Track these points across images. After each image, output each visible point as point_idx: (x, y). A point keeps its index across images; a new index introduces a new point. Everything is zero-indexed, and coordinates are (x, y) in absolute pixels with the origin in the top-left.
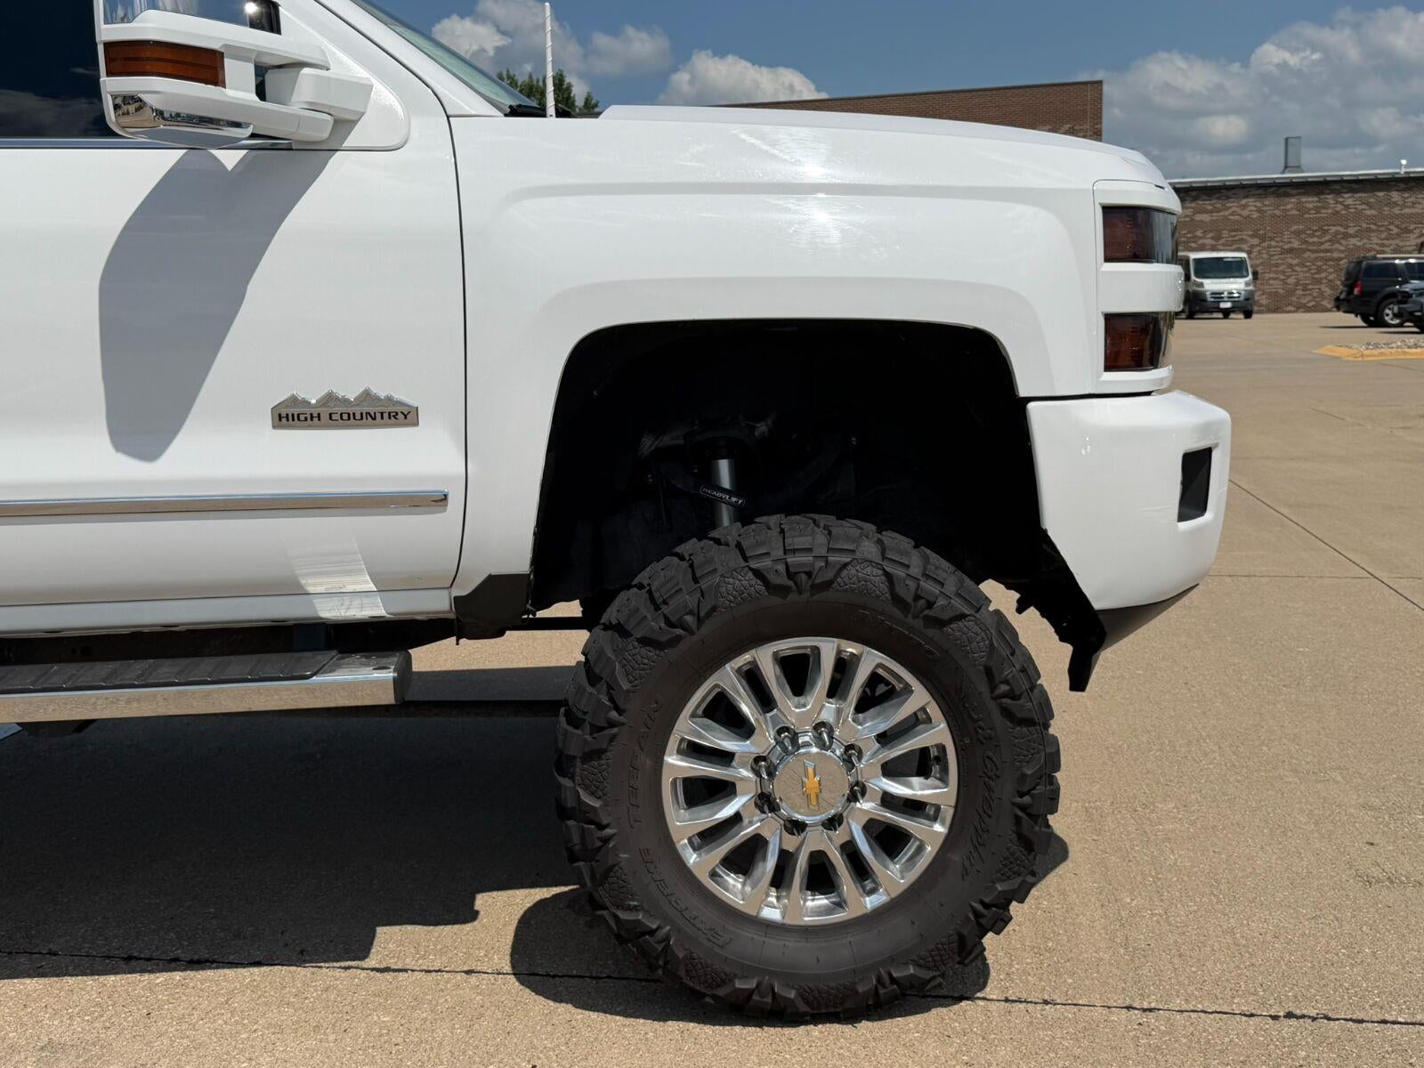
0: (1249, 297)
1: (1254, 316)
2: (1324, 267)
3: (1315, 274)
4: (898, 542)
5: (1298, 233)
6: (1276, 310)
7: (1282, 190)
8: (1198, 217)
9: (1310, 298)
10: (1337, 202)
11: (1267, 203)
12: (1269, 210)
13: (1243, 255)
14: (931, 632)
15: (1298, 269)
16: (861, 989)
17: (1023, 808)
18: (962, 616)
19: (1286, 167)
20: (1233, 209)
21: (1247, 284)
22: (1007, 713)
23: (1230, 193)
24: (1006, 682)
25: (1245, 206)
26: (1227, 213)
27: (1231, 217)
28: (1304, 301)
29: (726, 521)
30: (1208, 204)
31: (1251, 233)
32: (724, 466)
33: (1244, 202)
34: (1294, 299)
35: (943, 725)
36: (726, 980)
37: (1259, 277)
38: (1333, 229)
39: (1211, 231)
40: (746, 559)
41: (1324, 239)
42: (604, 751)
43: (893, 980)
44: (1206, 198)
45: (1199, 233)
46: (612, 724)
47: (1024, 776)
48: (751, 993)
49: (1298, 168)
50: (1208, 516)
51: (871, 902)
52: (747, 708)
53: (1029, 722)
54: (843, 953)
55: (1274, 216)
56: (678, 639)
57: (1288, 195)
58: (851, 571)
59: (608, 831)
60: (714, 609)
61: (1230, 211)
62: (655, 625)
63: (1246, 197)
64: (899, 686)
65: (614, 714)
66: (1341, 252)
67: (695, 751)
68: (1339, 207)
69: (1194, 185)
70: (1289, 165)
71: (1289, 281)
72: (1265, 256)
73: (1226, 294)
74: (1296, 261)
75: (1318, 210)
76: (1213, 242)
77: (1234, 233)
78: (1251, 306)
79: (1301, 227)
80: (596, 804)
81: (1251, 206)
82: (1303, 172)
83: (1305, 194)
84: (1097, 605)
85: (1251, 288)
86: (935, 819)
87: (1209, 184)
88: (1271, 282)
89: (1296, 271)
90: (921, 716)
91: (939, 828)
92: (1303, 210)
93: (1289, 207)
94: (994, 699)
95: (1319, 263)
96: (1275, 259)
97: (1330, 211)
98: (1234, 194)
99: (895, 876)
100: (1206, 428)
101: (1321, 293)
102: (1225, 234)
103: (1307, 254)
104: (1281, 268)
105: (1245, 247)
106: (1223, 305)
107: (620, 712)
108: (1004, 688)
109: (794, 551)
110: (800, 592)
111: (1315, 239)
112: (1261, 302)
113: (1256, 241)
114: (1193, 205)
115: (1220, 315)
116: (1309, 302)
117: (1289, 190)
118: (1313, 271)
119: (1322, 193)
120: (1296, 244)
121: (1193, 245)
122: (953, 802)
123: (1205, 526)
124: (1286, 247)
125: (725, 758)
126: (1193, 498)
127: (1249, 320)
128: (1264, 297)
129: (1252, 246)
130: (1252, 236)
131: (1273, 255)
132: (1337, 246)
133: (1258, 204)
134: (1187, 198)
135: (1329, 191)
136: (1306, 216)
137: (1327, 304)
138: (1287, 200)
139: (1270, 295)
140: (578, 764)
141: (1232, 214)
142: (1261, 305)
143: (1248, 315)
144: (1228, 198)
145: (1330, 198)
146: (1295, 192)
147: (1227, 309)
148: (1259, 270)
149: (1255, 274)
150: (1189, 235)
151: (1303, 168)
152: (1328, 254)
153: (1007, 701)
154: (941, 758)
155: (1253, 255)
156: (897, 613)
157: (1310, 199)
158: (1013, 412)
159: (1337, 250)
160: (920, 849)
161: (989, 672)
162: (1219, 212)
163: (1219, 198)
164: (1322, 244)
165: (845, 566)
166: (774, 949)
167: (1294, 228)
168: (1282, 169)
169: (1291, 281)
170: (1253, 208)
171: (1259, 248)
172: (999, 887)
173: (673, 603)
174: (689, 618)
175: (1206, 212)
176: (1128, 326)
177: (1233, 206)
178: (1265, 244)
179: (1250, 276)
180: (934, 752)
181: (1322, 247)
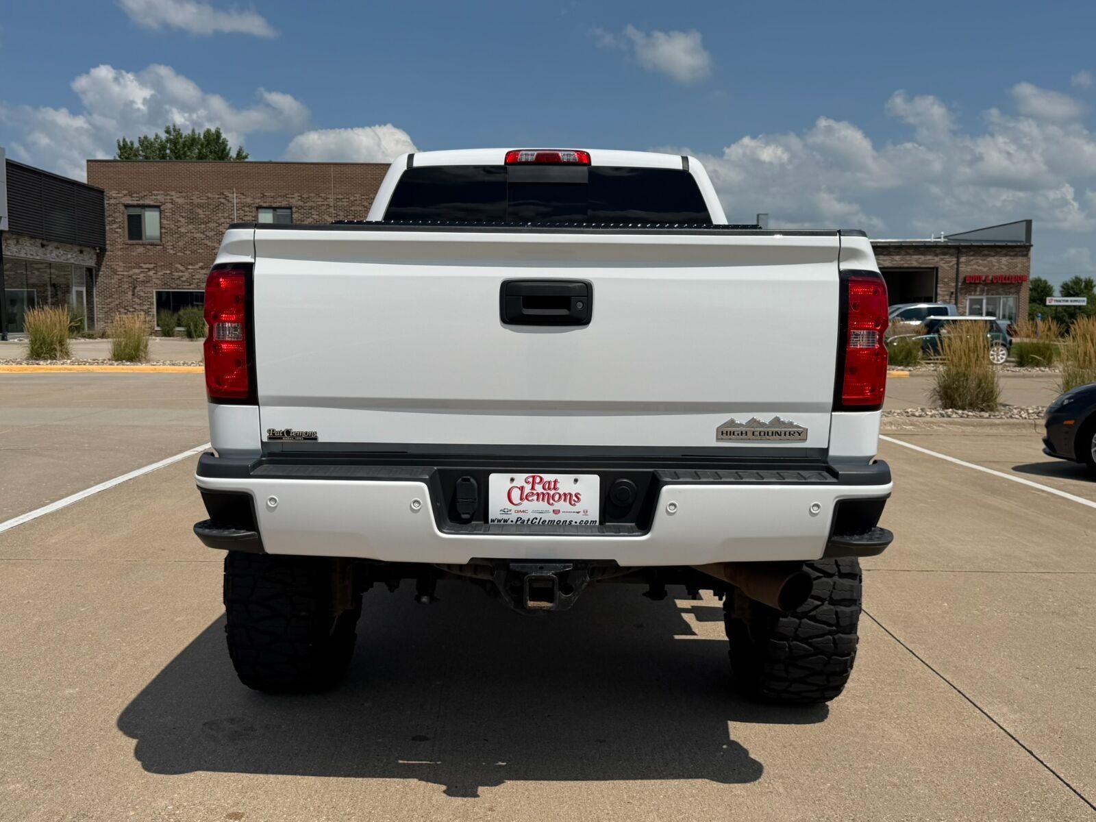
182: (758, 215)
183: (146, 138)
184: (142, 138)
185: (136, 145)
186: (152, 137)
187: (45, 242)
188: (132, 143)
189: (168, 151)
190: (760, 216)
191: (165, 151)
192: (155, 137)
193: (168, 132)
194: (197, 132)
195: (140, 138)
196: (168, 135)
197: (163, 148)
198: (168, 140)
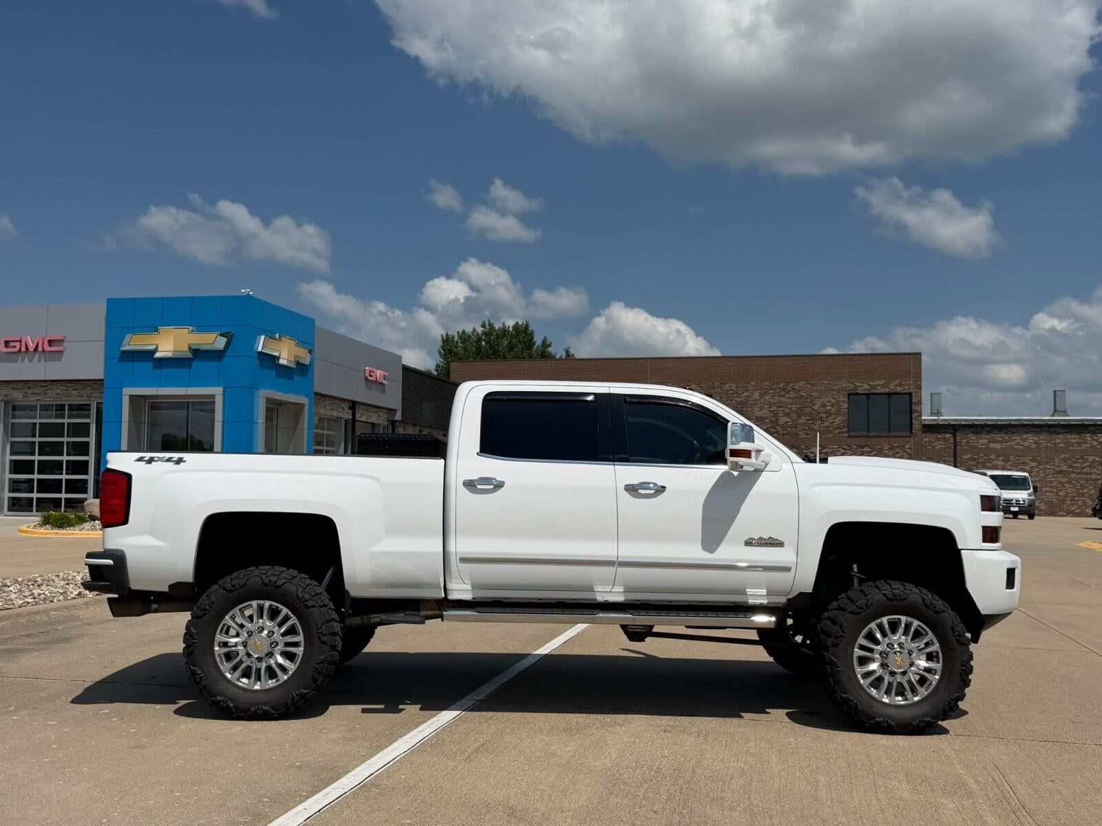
0: (1032, 504)
1: (1036, 518)
2: (1086, 485)
3: (1079, 489)
4: (924, 591)
5: (1065, 460)
6: (1052, 514)
7: (1052, 429)
8: (992, 445)
9: (1076, 506)
10: (1093, 440)
11: (1042, 438)
12: (1044, 443)
13: (1026, 474)
14: (935, 615)
15: (1067, 485)
16: (914, 723)
17: (963, 670)
18: (944, 611)
19: (1055, 411)
20: (1018, 441)
21: (1029, 495)
22: (958, 641)
23: (1014, 430)
24: (957, 632)
25: (1026, 440)
26: (1013, 443)
27: (1016, 447)
28: (1073, 509)
29: (856, 585)
30: (998, 437)
31: (1030, 458)
32: (855, 567)
33: (1025, 436)
34: (1065, 506)
35: (938, 645)
36: (874, 718)
37: (1038, 490)
38: (1091, 458)
39: (1002, 456)
40: (880, 590)
41: (1085, 465)
42: (839, 644)
43: (924, 721)
44: (996, 432)
45: (993, 457)
46: (841, 636)
47: (963, 661)
48: (881, 722)
49: (1065, 413)
50: (1015, 590)
51: (916, 699)
52: (879, 636)
53: (964, 644)
54: (908, 713)
55: (1047, 447)
56: (860, 613)
57: (1056, 433)
58: (911, 596)
59: (840, 669)
60: (871, 604)
61: (1015, 442)
62: (853, 608)
63: (1026, 433)
64: (924, 633)
65: (841, 633)
66: (1098, 475)
67: (862, 648)
68: (1095, 443)
69: (988, 423)
70: (1057, 410)
71: (1061, 493)
72: (1042, 475)
73: (1014, 501)
74: (1065, 480)
75: (1079, 444)
76: (1003, 464)
77: (1018, 458)
78: (1033, 511)
79: (1067, 456)
80: (836, 660)
81: (1030, 439)
82: (1068, 416)
83: (1070, 432)
84: (983, 613)
85: (1033, 497)
86: (935, 674)
87: (999, 423)
88: (1048, 494)
89: (1065, 486)
90: (930, 642)
91: (937, 677)
92: (1069, 445)
93: (1058, 441)
94: (954, 636)
95: (1082, 482)
96: (1049, 478)
97: (1088, 445)
98: (1018, 430)
99: (923, 692)
100: (1014, 562)
101: (1085, 504)
102: (1012, 458)
103: (1073, 475)
104: (1055, 484)
105: (1027, 468)
106: (1012, 509)
107: (844, 633)
108: (957, 633)
109: (894, 589)
110: (897, 600)
111: (1079, 465)
112: (1041, 508)
113: (1035, 464)
114: (987, 437)
115: (1011, 516)
116: (1076, 509)
117: (1058, 430)
118: (1078, 487)
119: (1083, 433)
120: (1064, 468)
121: (989, 465)
122: (941, 668)
123: (1014, 592)
124: (1057, 469)
125: (871, 651)
126: (1010, 584)
127: (1032, 521)
128: (1043, 504)
129: (1032, 468)
130: (1032, 461)
131: (1048, 475)
132: (1095, 470)
133: (1036, 438)
134: (984, 432)
135: (1086, 432)
136: (1071, 448)
137: (1089, 511)
138: (1056, 436)
139: (1046, 503)
140: (830, 648)
141: (1017, 444)
142: (1041, 510)
143: (1031, 517)
144: (1013, 433)
145: (1088, 436)
146: (1062, 431)
147: (1016, 512)
148: (1038, 484)
149: (1035, 488)
150: (986, 458)
151: (1068, 412)
152: (1089, 476)
153: (957, 637)
154: (937, 656)
155: (1033, 474)
156: (924, 608)
157: (1073, 437)
158: (957, 553)
159: (1095, 473)
160: (931, 684)
161: (952, 628)
162: (1007, 442)
163: (1006, 433)
164: (1083, 468)
165: (909, 594)
166: (887, 711)
167: (1063, 456)
168: (1052, 412)
169: (1062, 493)
170: (1032, 441)
171: (1037, 469)
172: (956, 694)
173: (859, 602)
174: (864, 607)
175: (999, 442)
176: (988, 530)
177: (1017, 438)
178: (1042, 467)
179: (1032, 490)
180: (934, 654)
181: (1083, 471)
182: (1055, 392)
183: (464, 331)
184: (461, 332)
185: (456, 338)
186: (469, 329)
187: (422, 429)
188: (453, 337)
189: (483, 343)
190: (1057, 393)
191: (481, 342)
192: (472, 330)
193: (483, 326)
194: (507, 325)
195: (458, 332)
196: (483, 329)
197: (479, 340)
198: (483, 333)
